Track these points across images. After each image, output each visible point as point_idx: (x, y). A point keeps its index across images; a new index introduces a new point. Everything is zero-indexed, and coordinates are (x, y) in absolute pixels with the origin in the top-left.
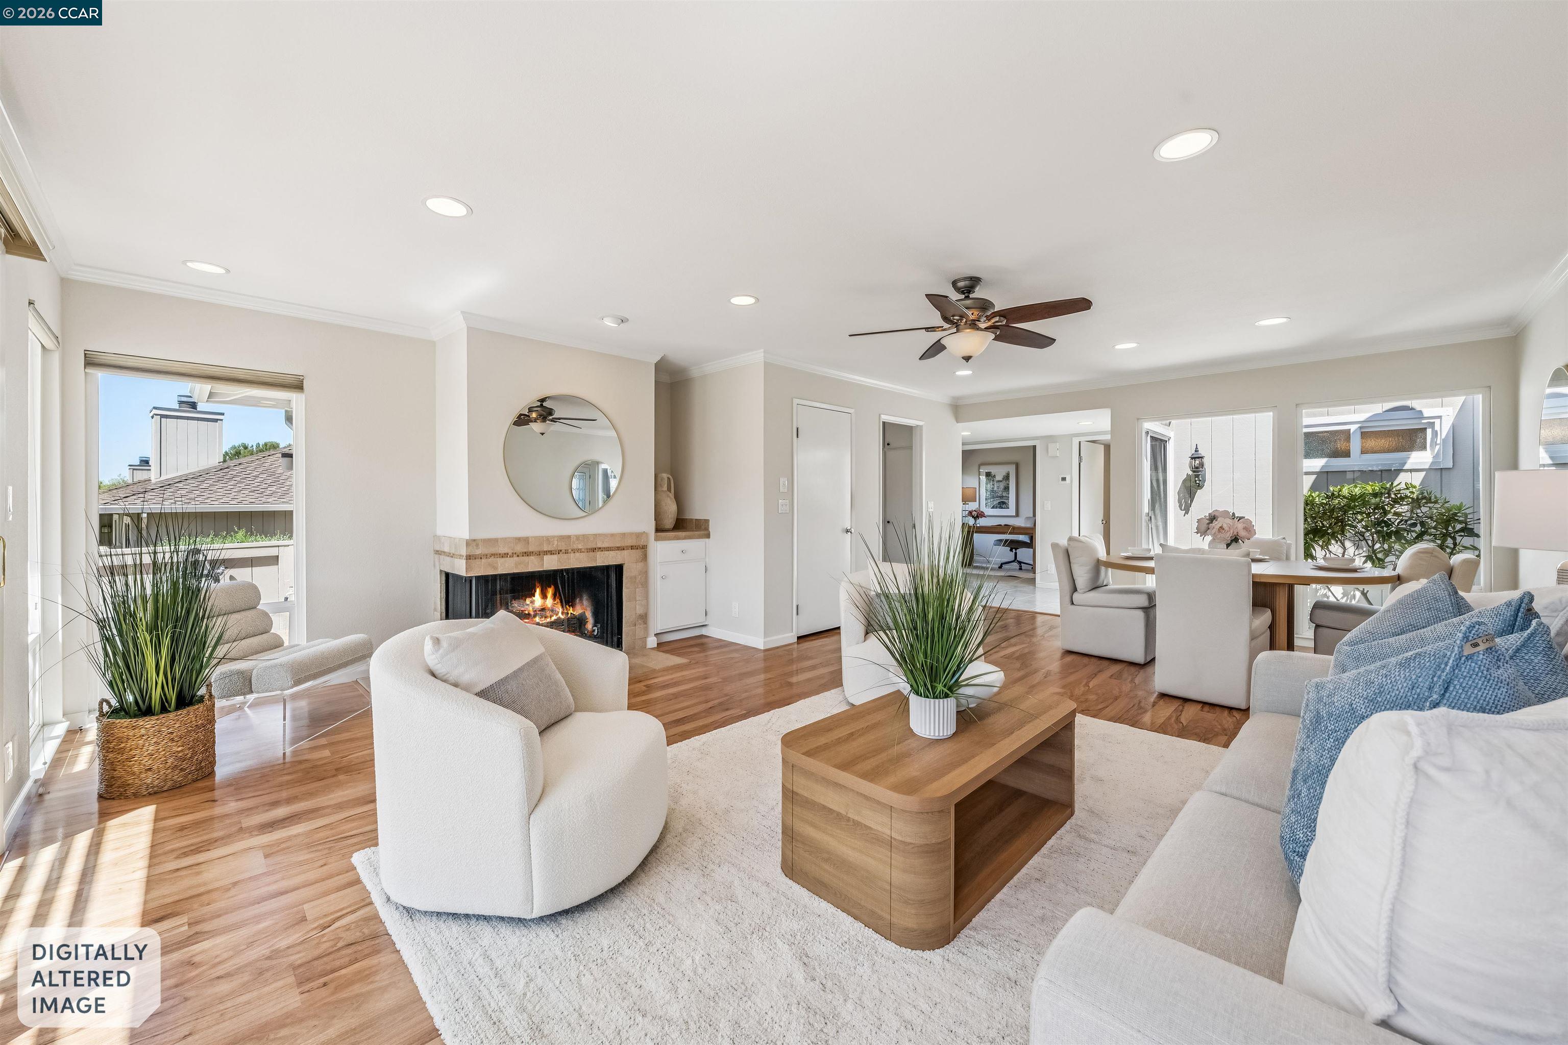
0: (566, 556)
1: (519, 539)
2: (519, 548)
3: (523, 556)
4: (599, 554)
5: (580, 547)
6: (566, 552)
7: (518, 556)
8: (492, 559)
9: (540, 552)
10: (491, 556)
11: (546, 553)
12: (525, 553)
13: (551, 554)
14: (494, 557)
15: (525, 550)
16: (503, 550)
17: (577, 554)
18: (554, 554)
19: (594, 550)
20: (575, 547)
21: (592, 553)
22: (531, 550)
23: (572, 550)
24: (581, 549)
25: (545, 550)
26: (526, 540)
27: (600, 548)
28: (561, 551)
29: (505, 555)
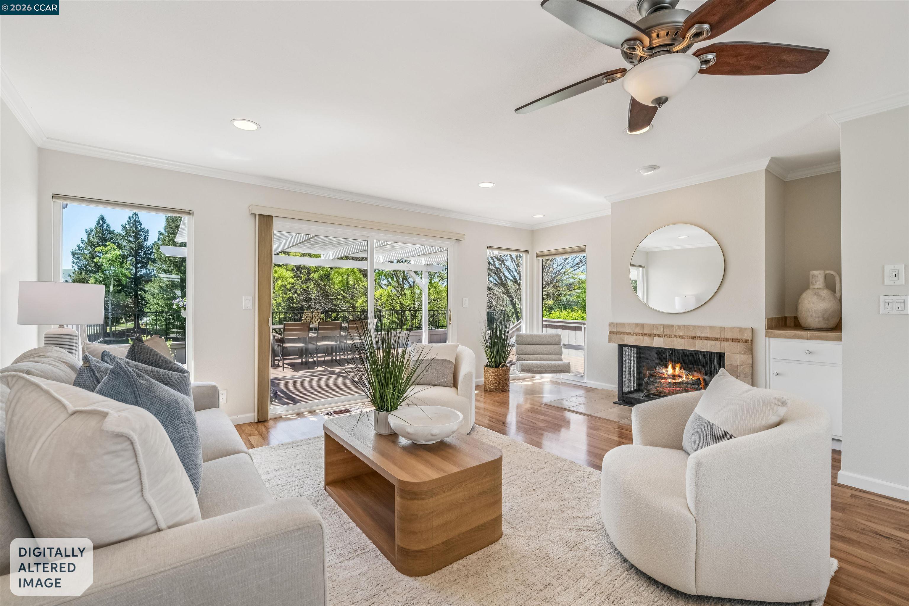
0: (670, 339)
1: (637, 325)
2: (638, 330)
3: (640, 335)
4: (698, 342)
5: (681, 334)
6: (670, 337)
7: (636, 335)
8: (621, 335)
9: (651, 334)
10: (621, 333)
11: (655, 335)
12: (641, 334)
13: (659, 337)
14: (623, 334)
15: (641, 332)
16: (628, 330)
17: (679, 340)
18: (661, 337)
19: (694, 338)
20: (677, 334)
21: (691, 340)
22: (645, 332)
23: (675, 336)
24: (682, 336)
25: (655, 333)
26: (642, 326)
27: (699, 337)
28: (666, 335)
29: (629, 334)
